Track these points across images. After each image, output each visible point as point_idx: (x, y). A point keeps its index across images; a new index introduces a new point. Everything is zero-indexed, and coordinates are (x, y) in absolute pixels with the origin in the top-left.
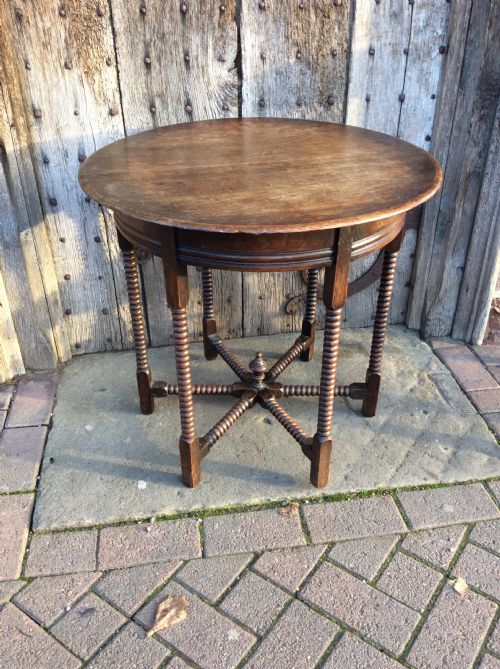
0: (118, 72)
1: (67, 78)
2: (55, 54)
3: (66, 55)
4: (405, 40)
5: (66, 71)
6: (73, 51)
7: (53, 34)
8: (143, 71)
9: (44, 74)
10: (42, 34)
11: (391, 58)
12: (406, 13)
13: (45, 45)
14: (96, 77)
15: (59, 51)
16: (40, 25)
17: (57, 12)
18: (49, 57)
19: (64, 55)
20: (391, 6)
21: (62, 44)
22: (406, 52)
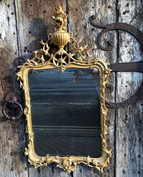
0: (29, 172)
1: (11, 173)
2: (8, 166)
3: (12, 166)
4: (138, 168)
5: (11, 171)
6: (14, 165)
7: (8, 160)
8: (37, 172)
9: (4, 171)
10: (4, 160)
11: (133, 174)
12: (137, 160)
13: (5, 163)
14: (21, 174)
15: (10, 165)
16: (4, 158)
17: (10, 154)
18: (6, 167)
19: (11, 166)
20: (131, 157)
21: (11, 163)
22: (139, 173)
